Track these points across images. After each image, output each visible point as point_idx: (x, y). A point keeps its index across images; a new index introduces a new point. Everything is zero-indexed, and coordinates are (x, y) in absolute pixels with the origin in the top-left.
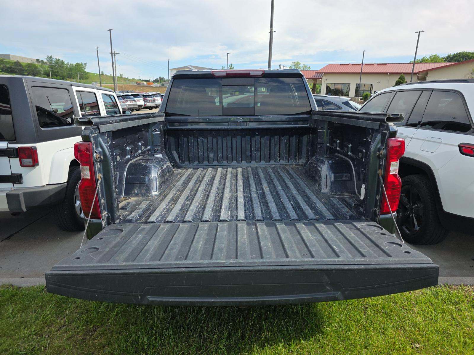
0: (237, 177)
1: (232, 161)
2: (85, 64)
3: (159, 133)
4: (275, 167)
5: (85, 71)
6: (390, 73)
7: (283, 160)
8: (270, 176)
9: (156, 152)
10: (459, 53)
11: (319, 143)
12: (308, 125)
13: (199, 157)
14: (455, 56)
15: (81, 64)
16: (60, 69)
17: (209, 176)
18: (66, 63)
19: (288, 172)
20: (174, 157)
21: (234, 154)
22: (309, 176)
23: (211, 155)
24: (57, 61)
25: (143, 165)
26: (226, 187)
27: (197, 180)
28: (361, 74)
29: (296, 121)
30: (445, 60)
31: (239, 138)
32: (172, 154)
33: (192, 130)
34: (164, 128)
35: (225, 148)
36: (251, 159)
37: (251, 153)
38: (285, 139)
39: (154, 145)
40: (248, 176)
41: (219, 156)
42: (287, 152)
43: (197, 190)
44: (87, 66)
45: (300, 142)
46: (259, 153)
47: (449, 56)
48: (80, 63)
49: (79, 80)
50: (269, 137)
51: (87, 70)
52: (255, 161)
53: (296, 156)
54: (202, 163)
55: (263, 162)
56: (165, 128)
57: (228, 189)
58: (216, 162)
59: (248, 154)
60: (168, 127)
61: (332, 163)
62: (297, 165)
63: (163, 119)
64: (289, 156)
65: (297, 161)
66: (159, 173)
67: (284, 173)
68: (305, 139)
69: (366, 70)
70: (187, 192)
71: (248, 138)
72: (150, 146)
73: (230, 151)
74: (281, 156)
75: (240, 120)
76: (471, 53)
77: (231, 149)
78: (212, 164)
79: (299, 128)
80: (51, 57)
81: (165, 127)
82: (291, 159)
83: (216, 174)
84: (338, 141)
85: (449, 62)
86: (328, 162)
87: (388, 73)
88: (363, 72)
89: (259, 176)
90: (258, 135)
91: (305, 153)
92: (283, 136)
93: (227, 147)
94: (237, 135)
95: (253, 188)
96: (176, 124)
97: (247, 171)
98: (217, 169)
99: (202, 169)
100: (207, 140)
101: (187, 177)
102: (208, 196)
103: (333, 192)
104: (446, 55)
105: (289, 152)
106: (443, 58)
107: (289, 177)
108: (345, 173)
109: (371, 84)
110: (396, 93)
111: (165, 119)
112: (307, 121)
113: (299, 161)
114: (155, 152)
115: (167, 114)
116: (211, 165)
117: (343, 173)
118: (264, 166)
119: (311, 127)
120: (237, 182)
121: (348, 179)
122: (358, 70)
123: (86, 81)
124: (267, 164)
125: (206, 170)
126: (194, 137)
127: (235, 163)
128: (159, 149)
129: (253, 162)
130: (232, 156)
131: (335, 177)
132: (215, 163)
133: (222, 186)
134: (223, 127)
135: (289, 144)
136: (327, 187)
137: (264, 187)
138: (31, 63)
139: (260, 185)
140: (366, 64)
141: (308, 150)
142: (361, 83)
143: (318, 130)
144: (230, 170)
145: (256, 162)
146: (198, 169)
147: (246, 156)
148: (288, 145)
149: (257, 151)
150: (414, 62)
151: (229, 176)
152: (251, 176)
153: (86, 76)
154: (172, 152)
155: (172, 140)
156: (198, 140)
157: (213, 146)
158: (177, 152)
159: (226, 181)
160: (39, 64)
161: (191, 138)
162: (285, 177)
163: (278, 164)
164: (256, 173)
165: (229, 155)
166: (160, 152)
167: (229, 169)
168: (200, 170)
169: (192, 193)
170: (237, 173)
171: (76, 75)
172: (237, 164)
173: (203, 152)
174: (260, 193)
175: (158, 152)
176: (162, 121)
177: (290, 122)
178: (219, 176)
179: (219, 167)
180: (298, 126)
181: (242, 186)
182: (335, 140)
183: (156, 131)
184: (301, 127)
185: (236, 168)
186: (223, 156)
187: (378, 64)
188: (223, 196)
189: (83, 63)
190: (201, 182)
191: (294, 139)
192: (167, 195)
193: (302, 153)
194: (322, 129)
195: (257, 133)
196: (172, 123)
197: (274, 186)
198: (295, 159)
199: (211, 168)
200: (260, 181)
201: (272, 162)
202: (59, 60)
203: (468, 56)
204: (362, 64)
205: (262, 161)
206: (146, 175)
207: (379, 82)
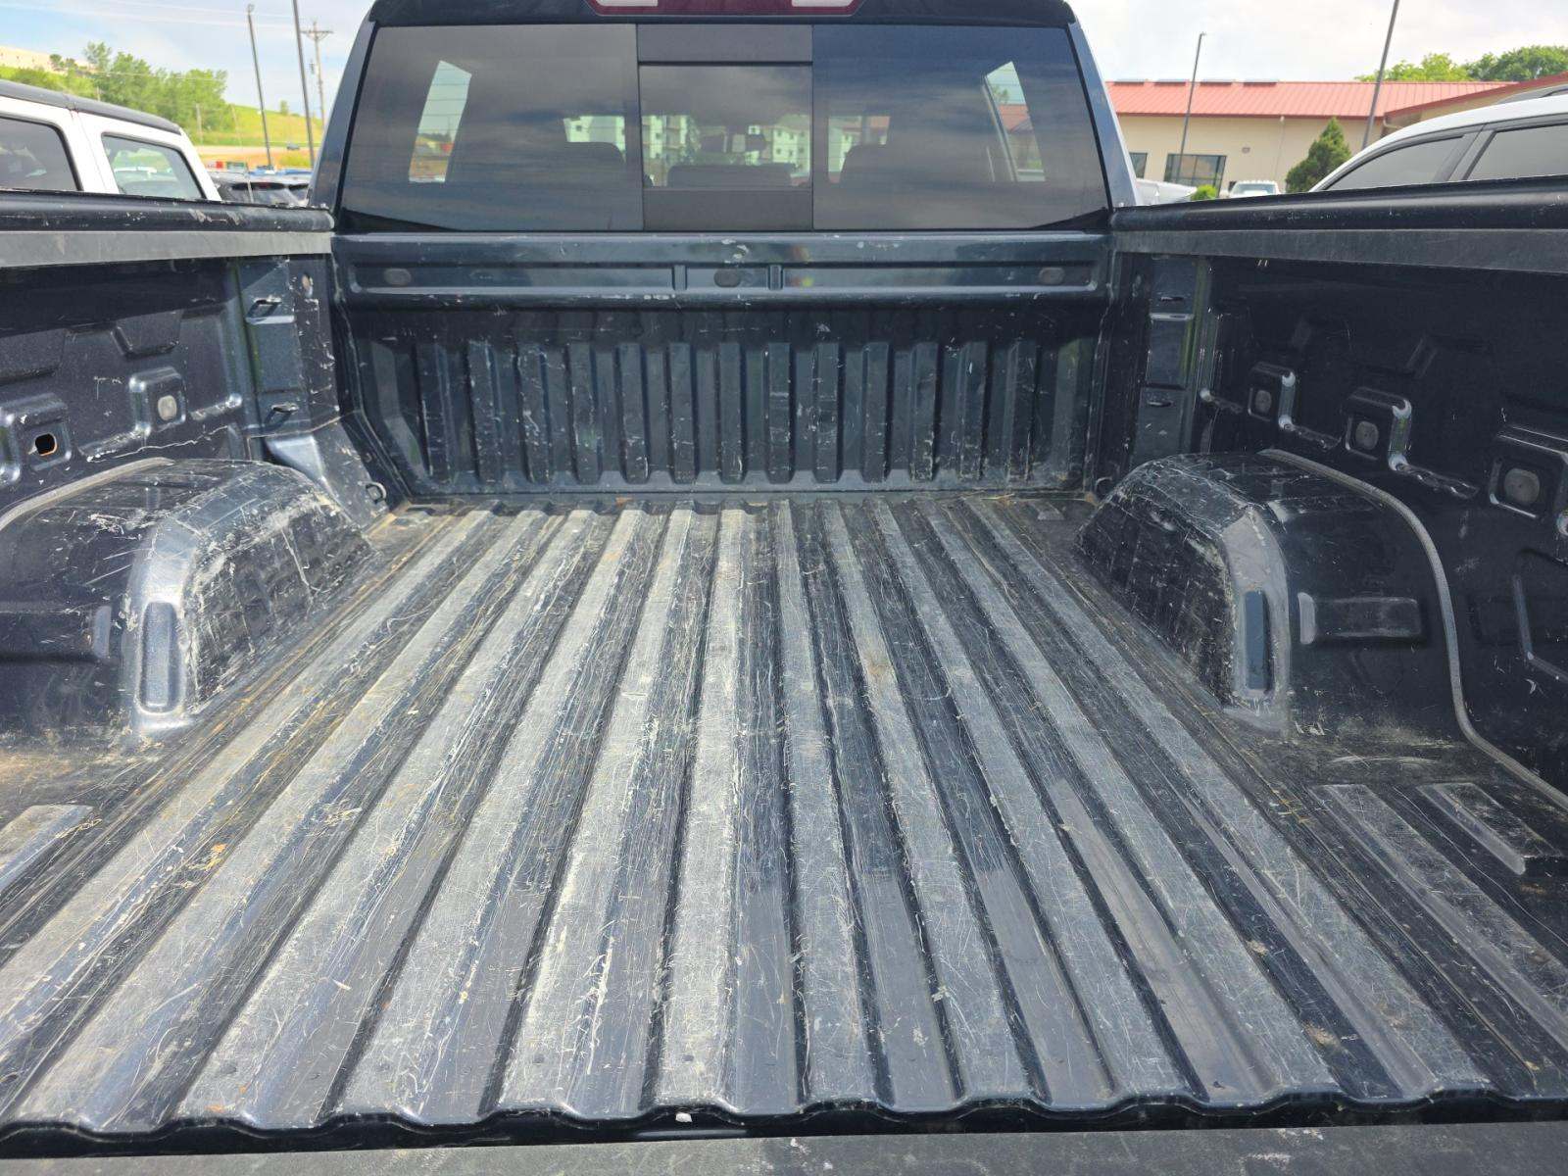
0: (710, 571)
1: (697, 471)
2: (223, 74)
3: (290, 319)
4: (912, 503)
5: (223, 101)
6: (1287, 117)
7: (956, 465)
8: (892, 567)
9: (279, 423)
10: (1520, 52)
11: (1152, 386)
12: (1092, 287)
13: (524, 447)
14: (1506, 61)
15: (209, 74)
16: (133, 92)
17: (558, 562)
18: (154, 70)
19: (984, 538)
20: (397, 448)
21: (703, 437)
22: (1120, 577)
23: (589, 440)
24: (125, 62)
25: (94, 526)
26: (633, 662)
27: (487, 591)
28: (1187, 118)
29: (1028, 261)
30: (1474, 75)
31: (730, 350)
32: (384, 434)
33: (486, 306)
34: (331, 294)
35: (658, 404)
36: (792, 461)
37: (792, 428)
38: (967, 358)
39: (266, 386)
40: (774, 568)
41: (631, 442)
42: (978, 428)
43: (453, 681)
44: (229, 81)
45: (1043, 375)
46: (833, 432)
47: (1485, 63)
48: (203, 69)
49: (200, 133)
50: (883, 347)
51: (228, 97)
52: (815, 472)
53: (1018, 445)
54: (544, 481)
55: (851, 478)
56: (337, 297)
57: (646, 679)
58: (617, 475)
59: (780, 435)
60: (355, 287)
61: (1295, 525)
62: (1022, 494)
63: (321, 243)
64: (984, 446)
65: (1022, 473)
66: (203, 577)
67: (967, 547)
68: (1069, 358)
69: (1205, 103)
70: (377, 702)
71: (775, 353)
72: (237, 390)
73: (683, 418)
74: (942, 446)
75: (738, 257)
76: (1562, 52)
77: (688, 408)
78: (595, 487)
79: (1046, 301)
80: (102, 48)
81: (339, 290)
82: (997, 463)
83: (603, 548)
84: (1289, 380)
85: (1486, 79)
86: (1269, 514)
87: (1278, 116)
88: (1193, 111)
89: (833, 570)
90: (828, 338)
91: (1068, 432)
92: (958, 344)
93: (668, 397)
94: (725, 338)
95: (798, 667)
96: (391, 273)
97: (772, 529)
98: (616, 512)
99: (538, 514)
100: (567, 360)
101: (440, 568)
102: (503, 741)
103: (1311, 720)
104: (1474, 58)
105: (985, 425)
106: (1467, 68)
107: (998, 576)
108: (1389, 593)
109: (1220, 157)
110: (1492, 136)
111: (335, 243)
112: (1089, 264)
113: (1034, 472)
114: (270, 429)
115: (347, 221)
116: (589, 488)
117: (1374, 590)
118: (858, 499)
119: (1107, 296)
120: (706, 616)
121: (1404, 633)
122: (1176, 103)
123: (228, 135)
124: (874, 486)
125: (561, 518)
126: (499, 345)
127: (709, 480)
128: (293, 407)
129: (804, 480)
130: (696, 444)
131: (1323, 616)
132: (612, 480)
133: (612, 647)
134: (648, 293)
135: (988, 389)
136: (1269, 686)
137: (865, 663)
138: (32, 67)
139: (838, 637)
140: (1204, 84)
141: (1082, 418)
142: (1185, 152)
143: (1155, 316)
144: (682, 519)
145: (819, 477)
146: (513, 513)
147: (767, 449)
148: (981, 390)
149: (824, 419)
150: (1379, 79)
151: (669, 565)
152: (789, 564)
153: (228, 118)
154: (388, 423)
155: (384, 360)
156: (516, 360)
157: (595, 387)
158: (409, 420)
159: (649, 602)
160: (62, 73)
161: (480, 351)
162: (979, 575)
163: (926, 486)
164: (815, 550)
165: (682, 442)
166: (302, 426)
167: (676, 514)
168: (526, 519)
169: (413, 712)
170: (716, 543)
171: (190, 112)
172: (719, 486)
173: (548, 420)
174: (841, 707)
175: (292, 427)
176: (320, 256)
177: (1000, 270)
178: (616, 567)
179: (631, 502)
180: (1037, 290)
181: (734, 654)
182: (1263, 368)
183: (272, 309)
184: (1054, 295)
185: (715, 511)
186: (648, 446)
187: (1247, 84)
188: (597, 745)
189: (215, 69)
190: (501, 609)
191: (1013, 363)
192: (243, 725)
193: (1048, 431)
194: (1177, 304)
195: (823, 328)
196: (371, 265)
197: (927, 651)
198: (1017, 463)
199: (586, 505)
200: (841, 604)
201: (898, 478)
202: (129, 58)
203: (1550, 61)
204: (1193, 83)
205: (846, 473)
206: (95, 601)
207: (1246, 150)
